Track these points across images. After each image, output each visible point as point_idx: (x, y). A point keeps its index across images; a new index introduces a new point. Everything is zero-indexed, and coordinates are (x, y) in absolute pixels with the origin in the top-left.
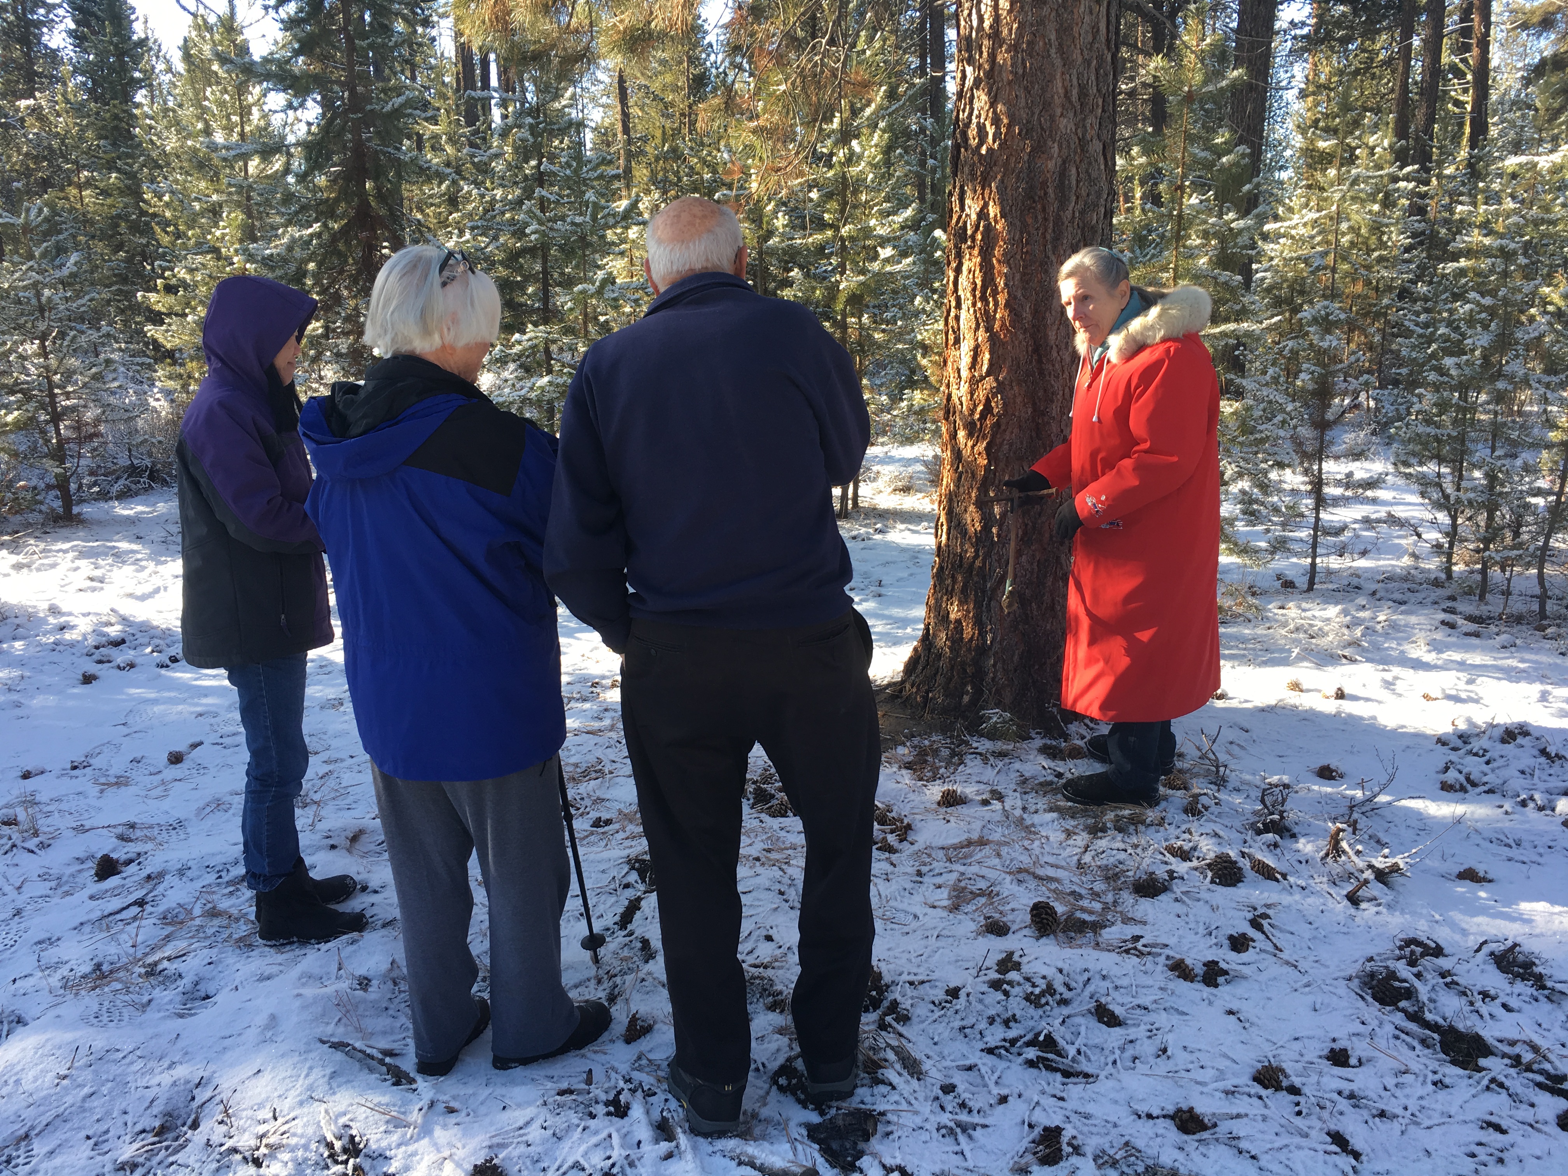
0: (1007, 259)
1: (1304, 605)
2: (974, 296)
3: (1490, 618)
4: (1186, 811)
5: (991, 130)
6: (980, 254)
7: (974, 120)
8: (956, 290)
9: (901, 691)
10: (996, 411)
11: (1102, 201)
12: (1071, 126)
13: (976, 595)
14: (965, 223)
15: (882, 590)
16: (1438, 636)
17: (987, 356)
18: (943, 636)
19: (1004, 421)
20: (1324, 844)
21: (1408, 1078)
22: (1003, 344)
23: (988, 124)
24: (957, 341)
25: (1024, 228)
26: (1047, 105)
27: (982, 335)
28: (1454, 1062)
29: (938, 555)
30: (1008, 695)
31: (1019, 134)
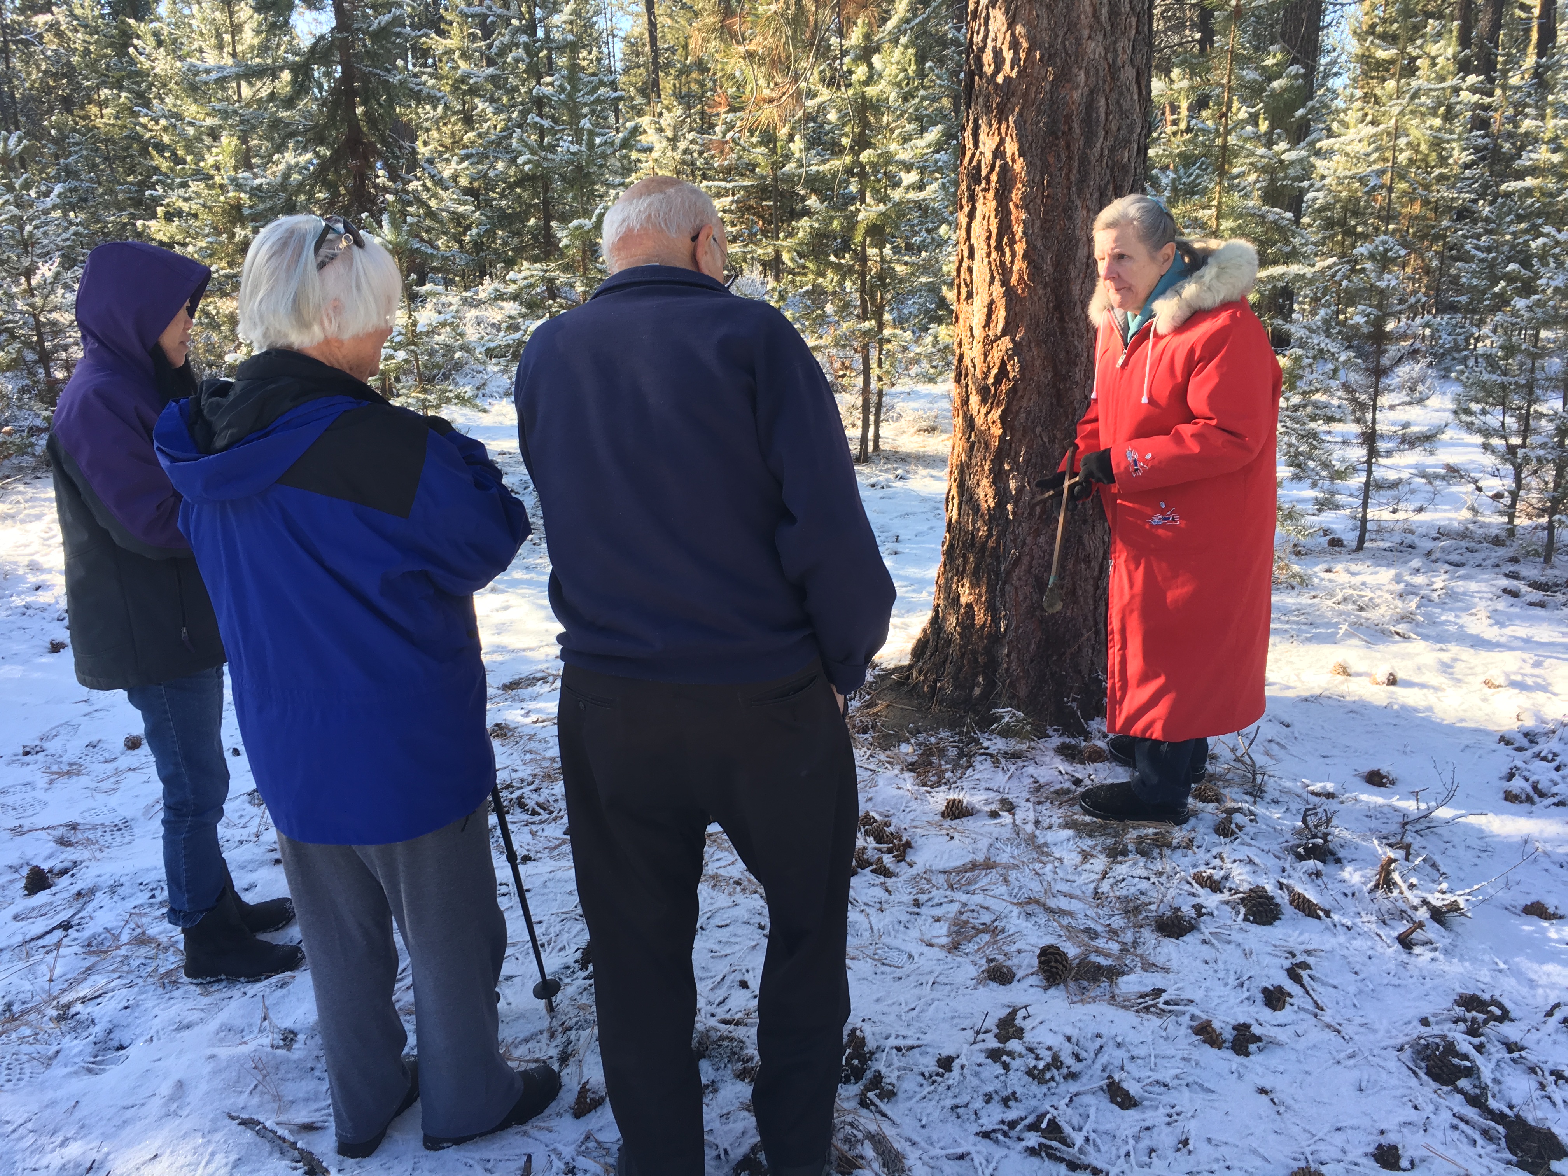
0: (1026, 204)
2: (989, 245)
5: (1008, 55)
6: (995, 197)
7: (990, 44)
8: (969, 238)
9: (907, 678)
10: (1012, 375)
11: (1135, 136)
12: (1100, 50)
13: (989, 578)
14: (979, 162)
17: (1002, 314)
18: (953, 620)
19: (1021, 387)
22: (1021, 300)
23: (1005, 48)
24: (970, 295)
25: (1045, 168)
26: (1072, 27)
27: (998, 290)
29: (949, 531)
30: (1023, 691)
31: (1041, 60)
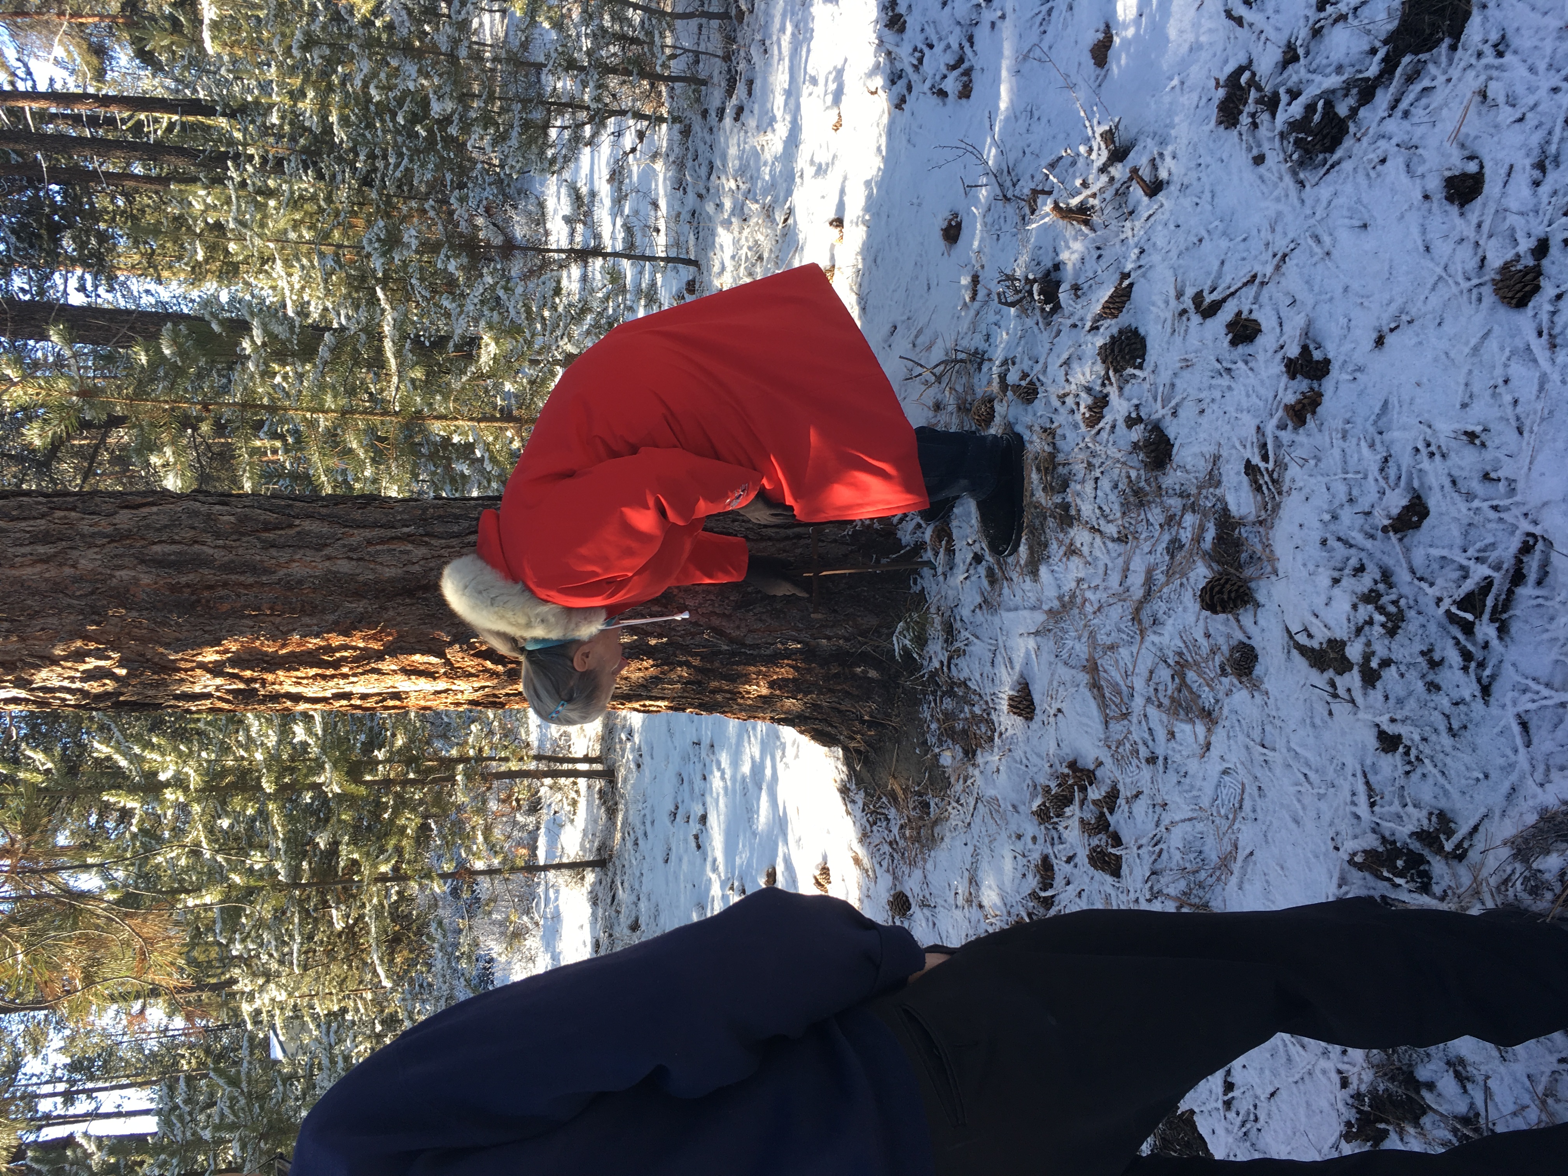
0: (280, 634)
1: (716, 269)
2: (333, 677)
3: (729, 70)
4: (1030, 401)
5: (92, 663)
6: (272, 671)
7: (78, 685)
8: (325, 700)
9: (858, 751)
11: (204, 509)
12: (91, 553)
13: (738, 663)
14: (229, 692)
15: (705, 742)
16: (752, 123)
17: (417, 657)
18: (789, 703)
20: (1069, 229)
21: (1496, 90)
22: (400, 637)
23: (82, 667)
24: (396, 696)
25: (237, 613)
26: (58, 587)
27: (388, 665)
28: (1456, 33)
29: (684, 710)
30: (871, 621)
31: (98, 624)
